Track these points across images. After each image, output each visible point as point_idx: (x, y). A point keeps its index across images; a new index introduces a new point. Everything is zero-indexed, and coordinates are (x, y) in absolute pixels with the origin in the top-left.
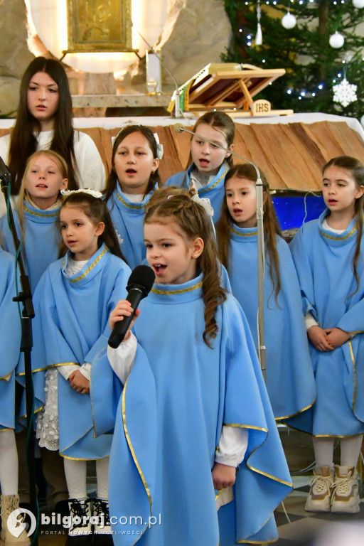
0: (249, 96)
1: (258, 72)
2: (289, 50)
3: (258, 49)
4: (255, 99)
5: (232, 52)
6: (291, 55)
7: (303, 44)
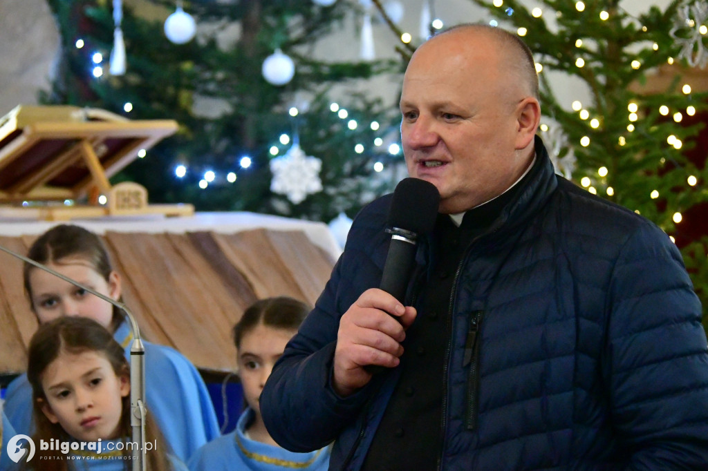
0: (101, 175)
1: (119, 125)
2: (178, 86)
3: (115, 83)
4: (114, 181)
5: (62, 87)
6: (184, 96)
7: (207, 75)
